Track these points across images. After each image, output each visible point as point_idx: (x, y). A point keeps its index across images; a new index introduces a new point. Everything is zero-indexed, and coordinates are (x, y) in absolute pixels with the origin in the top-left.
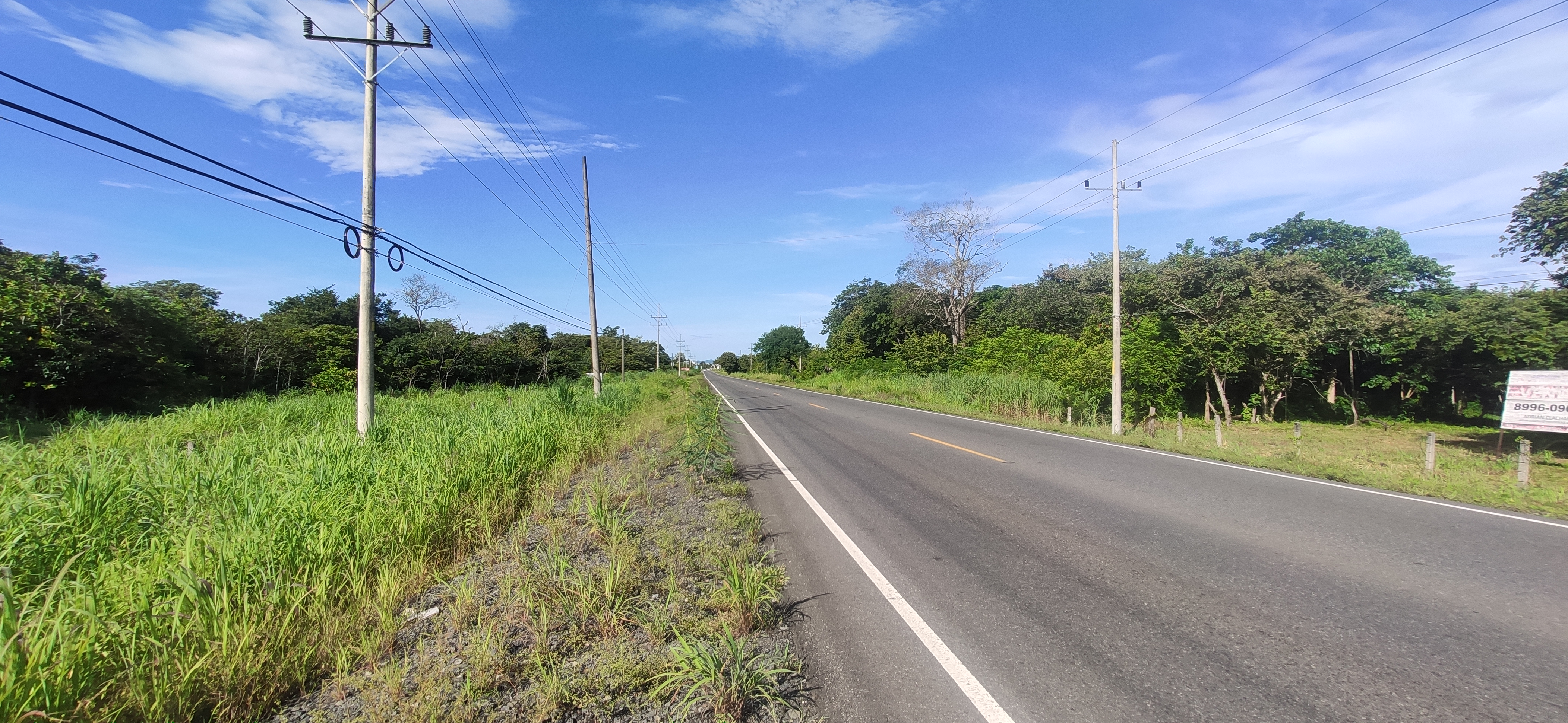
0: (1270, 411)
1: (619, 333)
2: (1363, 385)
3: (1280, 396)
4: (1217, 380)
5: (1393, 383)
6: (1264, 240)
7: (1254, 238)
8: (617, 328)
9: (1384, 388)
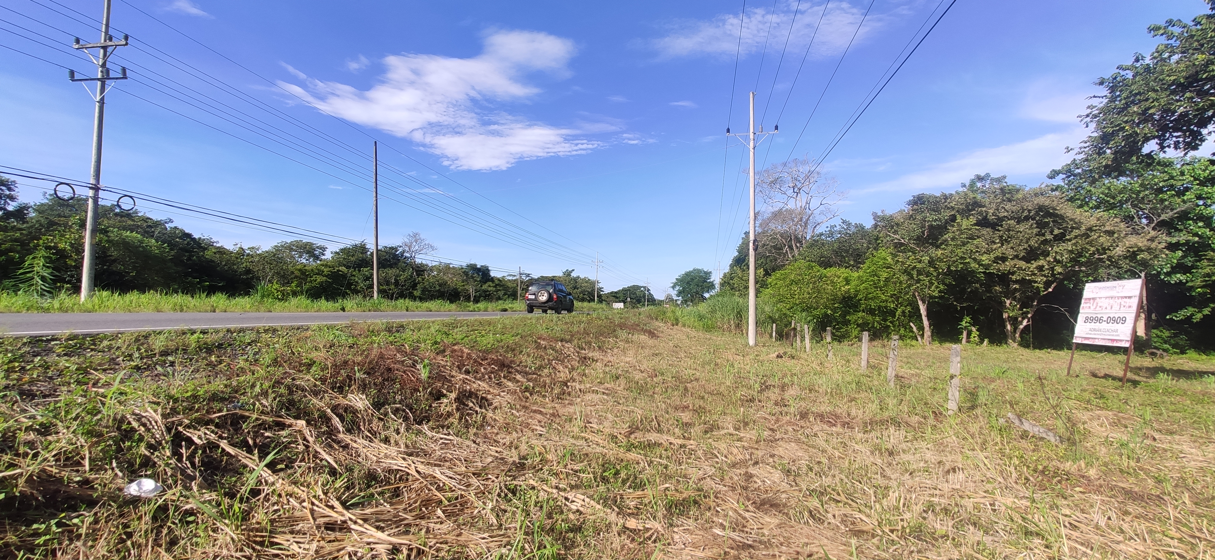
0: (1015, 338)
1: (574, 275)
2: (1168, 317)
3: (1025, 323)
4: (920, 303)
5: (1204, 315)
6: (1064, 176)
7: (1054, 174)
8: (573, 270)
9: (1195, 321)
